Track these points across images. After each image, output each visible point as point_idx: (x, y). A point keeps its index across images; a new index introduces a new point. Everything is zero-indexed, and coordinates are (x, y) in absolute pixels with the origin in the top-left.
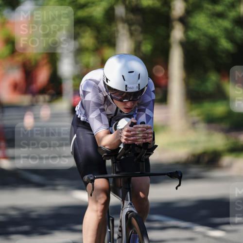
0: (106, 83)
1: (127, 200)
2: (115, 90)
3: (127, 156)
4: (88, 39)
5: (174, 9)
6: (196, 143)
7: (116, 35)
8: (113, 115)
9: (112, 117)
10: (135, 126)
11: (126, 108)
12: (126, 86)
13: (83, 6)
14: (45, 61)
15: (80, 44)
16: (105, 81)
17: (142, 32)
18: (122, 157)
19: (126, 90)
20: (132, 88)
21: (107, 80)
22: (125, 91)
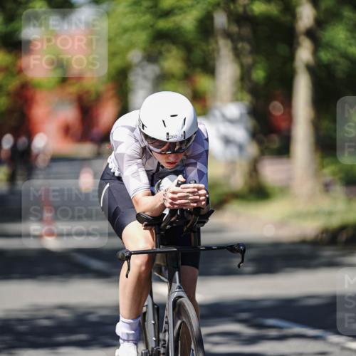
0: (142, 130)
1: (175, 282)
2: (153, 139)
3: (174, 225)
4: (173, 62)
5: (301, 18)
6: (330, 214)
7: (216, 55)
8: (154, 172)
9: (154, 174)
10: (182, 186)
11: (167, 163)
12: (168, 134)
13: (167, 14)
14: (111, 93)
15: (162, 69)
16: (141, 127)
17: (251, 52)
18: (168, 226)
19: (168, 139)
20: (176, 137)
21: (143, 125)
22: (165, 140)
